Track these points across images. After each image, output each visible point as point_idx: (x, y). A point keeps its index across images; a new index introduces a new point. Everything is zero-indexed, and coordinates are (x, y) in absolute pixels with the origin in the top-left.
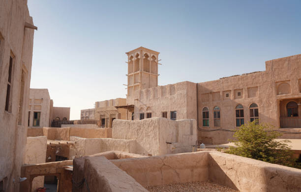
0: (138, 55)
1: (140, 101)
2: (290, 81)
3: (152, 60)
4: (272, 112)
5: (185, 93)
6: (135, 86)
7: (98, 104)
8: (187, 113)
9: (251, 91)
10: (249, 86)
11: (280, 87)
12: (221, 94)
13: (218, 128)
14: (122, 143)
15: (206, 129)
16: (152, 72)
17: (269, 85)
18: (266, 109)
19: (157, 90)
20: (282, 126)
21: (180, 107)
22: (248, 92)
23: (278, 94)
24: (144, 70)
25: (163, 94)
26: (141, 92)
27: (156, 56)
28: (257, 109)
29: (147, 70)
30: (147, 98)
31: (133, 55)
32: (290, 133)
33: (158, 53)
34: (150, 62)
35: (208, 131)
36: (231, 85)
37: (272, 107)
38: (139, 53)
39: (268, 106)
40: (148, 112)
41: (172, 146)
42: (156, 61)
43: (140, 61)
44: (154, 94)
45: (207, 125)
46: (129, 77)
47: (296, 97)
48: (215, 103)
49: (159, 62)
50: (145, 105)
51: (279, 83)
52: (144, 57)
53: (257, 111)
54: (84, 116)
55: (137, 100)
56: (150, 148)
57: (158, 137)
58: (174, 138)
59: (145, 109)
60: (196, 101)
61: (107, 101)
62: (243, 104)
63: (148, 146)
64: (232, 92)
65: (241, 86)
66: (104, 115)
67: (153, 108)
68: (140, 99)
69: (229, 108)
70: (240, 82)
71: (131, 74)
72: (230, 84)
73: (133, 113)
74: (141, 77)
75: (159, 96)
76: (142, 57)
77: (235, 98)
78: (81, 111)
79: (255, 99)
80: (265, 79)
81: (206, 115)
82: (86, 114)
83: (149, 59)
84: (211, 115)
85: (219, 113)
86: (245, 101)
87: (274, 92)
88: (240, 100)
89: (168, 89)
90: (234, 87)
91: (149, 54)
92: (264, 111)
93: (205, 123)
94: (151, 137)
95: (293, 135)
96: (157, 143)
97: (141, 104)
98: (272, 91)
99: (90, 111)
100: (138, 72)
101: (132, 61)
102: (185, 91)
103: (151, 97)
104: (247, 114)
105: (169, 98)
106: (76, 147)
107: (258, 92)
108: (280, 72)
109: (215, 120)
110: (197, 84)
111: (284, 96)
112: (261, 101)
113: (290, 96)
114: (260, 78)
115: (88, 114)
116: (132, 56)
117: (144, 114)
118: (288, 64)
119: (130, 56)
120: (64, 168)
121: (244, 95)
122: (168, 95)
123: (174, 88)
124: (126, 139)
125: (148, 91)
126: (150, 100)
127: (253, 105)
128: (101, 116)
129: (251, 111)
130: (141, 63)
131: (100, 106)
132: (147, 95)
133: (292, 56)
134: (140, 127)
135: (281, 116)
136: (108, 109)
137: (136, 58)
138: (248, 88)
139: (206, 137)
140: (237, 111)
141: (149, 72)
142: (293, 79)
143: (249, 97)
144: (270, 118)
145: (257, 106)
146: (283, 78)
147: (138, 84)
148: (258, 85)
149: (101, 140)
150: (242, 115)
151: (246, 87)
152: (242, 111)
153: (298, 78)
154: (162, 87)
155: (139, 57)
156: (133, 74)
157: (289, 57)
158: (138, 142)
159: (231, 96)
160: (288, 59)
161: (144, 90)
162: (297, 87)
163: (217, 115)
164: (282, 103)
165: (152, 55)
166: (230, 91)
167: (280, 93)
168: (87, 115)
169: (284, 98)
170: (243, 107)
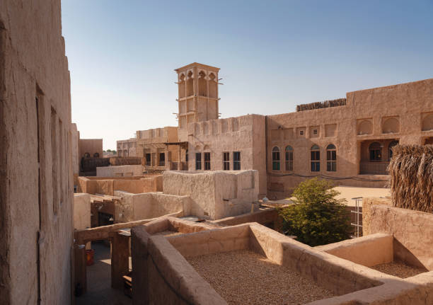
0: (190, 74)
1: (195, 137)
2: (372, 118)
3: (210, 79)
4: (351, 155)
5: (251, 130)
6: (188, 116)
7: (139, 133)
8: (253, 154)
9: (329, 129)
10: (328, 123)
11: (362, 125)
12: (294, 130)
13: (291, 172)
14: (175, 199)
15: (276, 173)
16: (210, 96)
17: (350, 123)
18: (344, 152)
19: (216, 124)
20: (361, 172)
21: (244, 148)
22: (326, 129)
23: (359, 134)
24: (200, 94)
25: (224, 129)
26: (196, 126)
27: (215, 73)
28: (335, 152)
29: (203, 93)
30: (204, 133)
31: (184, 73)
32: (369, 180)
33: (217, 70)
34: (208, 83)
35: (279, 176)
36: (306, 120)
37: (351, 149)
38: (192, 71)
39: (348, 148)
40: (206, 151)
41: (230, 203)
42: (215, 80)
43: (194, 82)
44: (213, 129)
45: (278, 169)
46: (181, 103)
47: (378, 138)
48: (287, 142)
49: (219, 82)
50: (202, 143)
51: (360, 121)
52: (200, 77)
53: (334, 153)
54: (122, 148)
55: (192, 135)
56: (206, 206)
57: (214, 194)
58: (233, 194)
59: (202, 148)
60: (265, 139)
61: (152, 130)
62: (319, 144)
63: (204, 203)
64: (307, 129)
65: (318, 121)
66: (149, 149)
67: (212, 147)
68: (196, 134)
69: (303, 148)
70: (317, 118)
71: (183, 99)
72: (304, 119)
73: (187, 151)
74: (196, 103)
75: (219, 131)
76: (196, 76)
77: (310, 137)
78: (117, 142)
79: (333, 139)
80: (345, 115)
81: (276, 156)
82: (124, 147)
83: (205, 78)
84: (283, 156)
85: (292, 154)
86: (321, 140)
87: (354, 130)
88: (316, 139)
89: (230, 124)
90: (310, 123)
91: (205, 72)
92: (342, 154)
93: (276, 167)
94: (207, 194)
95: (372, 183)
96: (213, 201)
97: (197, 141)
98: (352, 131)
99: (129, 143)
100: (192, 97)
101: (183, 81)
102: (251, 127)
103: (210, 132)
104: (323, 156)
105: (232, 135)
106: (123, 203)
107: (337, 131)
108: (362, 108)
109: (287, 163)
110: (266, 117)
111: (365, 137)
112: (339, 142)
113: (371, 137)
114: (340, 113)
115: (127, 146)
116: (183, 75)
117: (200, 154)
118: (372, 97)
119: (180, 74)
120: (117, 232)
121: (320, 134)
122: (230, 132)
123: (237, 122)
124: (179, 195)
125: (205, 125)
126: (208, 136)
127: (331, 146)
128: (145, 150)
129: (328, 152)
130: (196, 85)
131: (143, 138)
132: (204, 129)
133: (377, 89)
134: (194, 182)
135: (362, 160)
136: (154, 141)
137: (188, 78)
138: (325, 125)
139: (277, 183)
140: (312, 153)
141: (206, 96)
142: (376, 117)
143: (326, 136)
144: (348, 162)
145: (335, 148)
146: (366, 115)
147: (193, 113)
148: (337, 122)
149: (151, 195)
150: (318, 158)
151: (323, 124)
152: (318, 153)
153: (382, 116)
154: (223, 121)
155: (193, 76)
156: (185, 98)
157: (374, 89)
158: (192, 198)
159: (306, 135)
160: (372, 92)
161: (199, 123)
162: (380, 126)
163: (289, 156)
164: (363, 145)
165: (210, 73)
166: (305, 127)
167: (361, 133)
168: (126, 148)
169: (365, 139)
170: (318, 148)
